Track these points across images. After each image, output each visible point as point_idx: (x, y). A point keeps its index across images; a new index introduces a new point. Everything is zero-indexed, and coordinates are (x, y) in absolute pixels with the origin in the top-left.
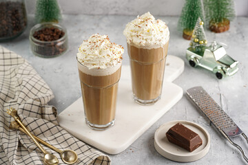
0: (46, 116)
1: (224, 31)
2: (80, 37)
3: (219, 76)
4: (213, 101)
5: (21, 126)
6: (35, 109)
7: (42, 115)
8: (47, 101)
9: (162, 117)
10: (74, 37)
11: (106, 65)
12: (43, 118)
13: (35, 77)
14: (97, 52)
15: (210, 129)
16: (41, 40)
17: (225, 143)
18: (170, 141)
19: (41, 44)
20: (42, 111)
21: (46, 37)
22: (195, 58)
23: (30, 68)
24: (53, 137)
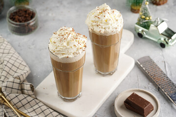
0: (26, 91)
1: (163, 4)
2: (47, 14)
3: (163, 46)
4: (159, 69)
5: (5, 101)
6: (16, 86)
7: (22, 90)
8: (25, 77)
9: (119, 86)
10: (43, 15)
11: (74, 54)
12: (23, 93)
13: (14, 55)
14: (65, 44)
15: (158, 94)
16: (16, 21)
17: (172, 107)
18: (127, 108)
19: (16, 25)
20: (21, 87)
21: (20, 18)
22: (143, 31)
23: (9, 47)
24: (32, 109)
